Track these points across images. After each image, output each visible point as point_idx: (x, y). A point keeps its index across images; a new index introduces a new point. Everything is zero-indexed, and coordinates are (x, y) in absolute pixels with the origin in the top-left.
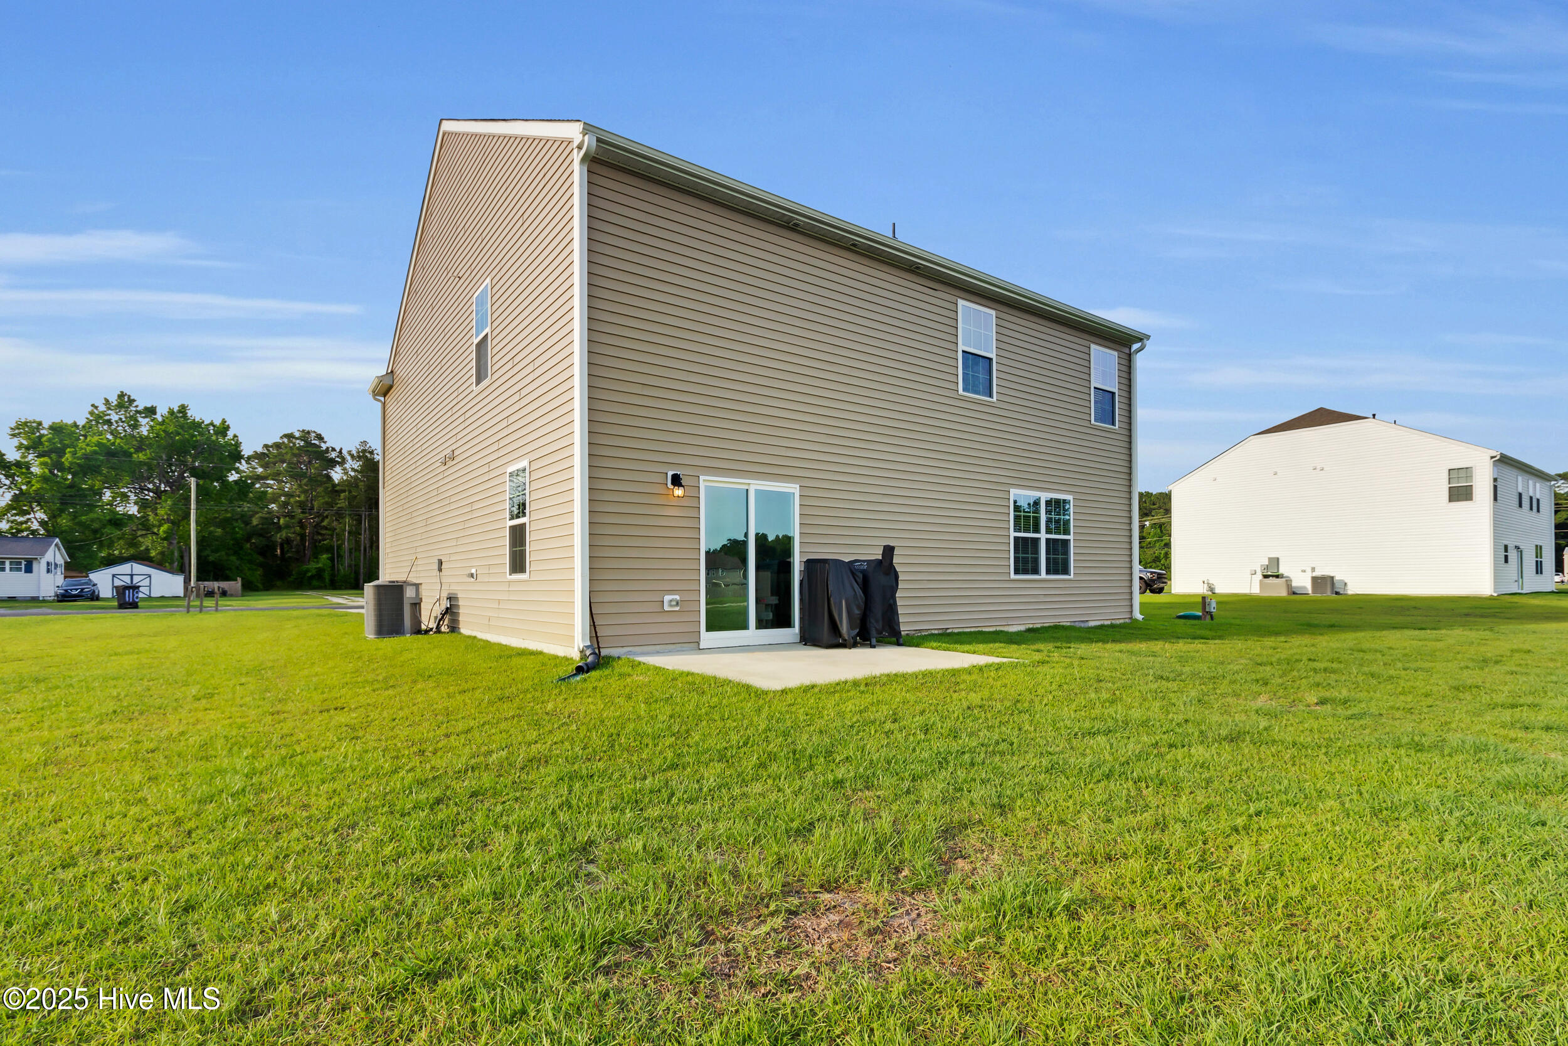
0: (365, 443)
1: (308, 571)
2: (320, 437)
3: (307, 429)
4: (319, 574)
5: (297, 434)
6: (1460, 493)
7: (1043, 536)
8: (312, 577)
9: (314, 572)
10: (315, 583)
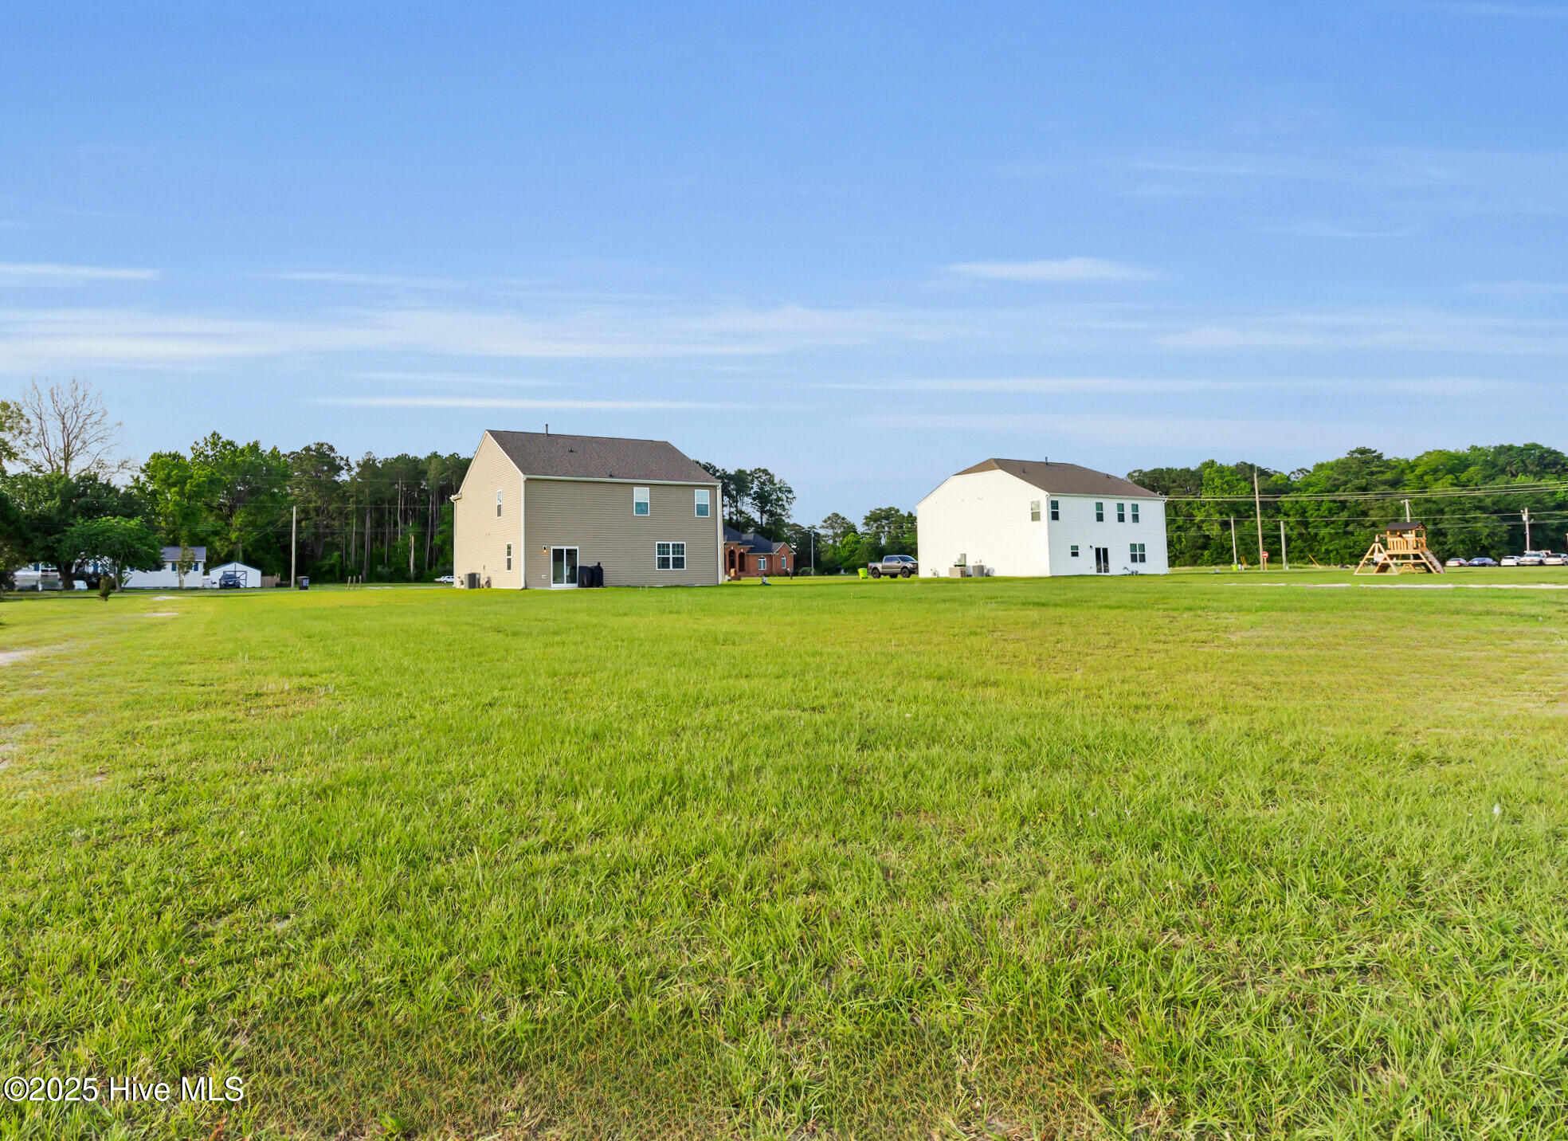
0: (369, 453)
1: (321, 567)
2: (331, 449)
3: (321, 442)
4: (331, 571)
5: (313, 447)
6: (1035, 516)
7: (671, 556)
8: (326, 572)
9: (327, 567)
10: (328, 577)
